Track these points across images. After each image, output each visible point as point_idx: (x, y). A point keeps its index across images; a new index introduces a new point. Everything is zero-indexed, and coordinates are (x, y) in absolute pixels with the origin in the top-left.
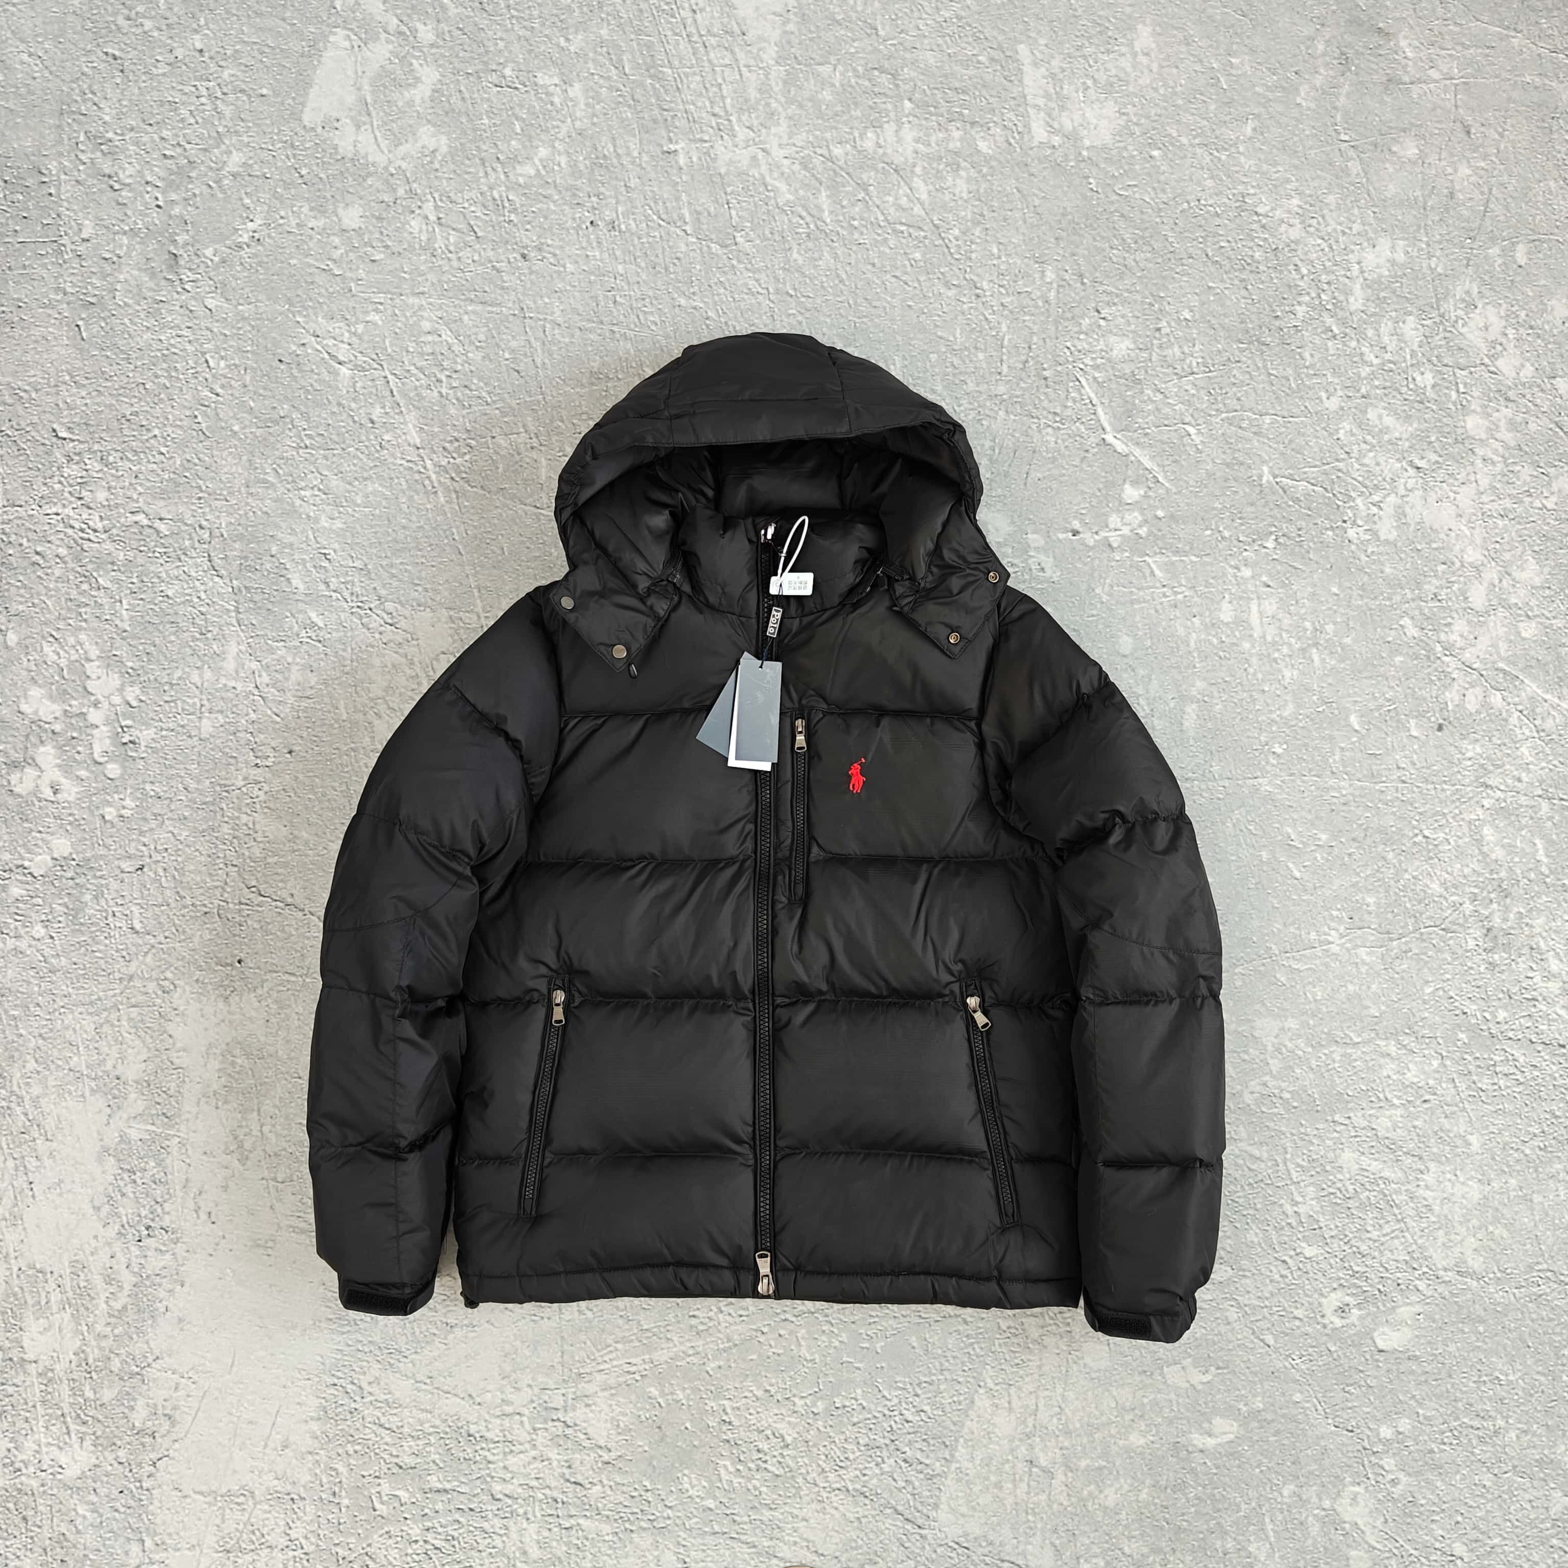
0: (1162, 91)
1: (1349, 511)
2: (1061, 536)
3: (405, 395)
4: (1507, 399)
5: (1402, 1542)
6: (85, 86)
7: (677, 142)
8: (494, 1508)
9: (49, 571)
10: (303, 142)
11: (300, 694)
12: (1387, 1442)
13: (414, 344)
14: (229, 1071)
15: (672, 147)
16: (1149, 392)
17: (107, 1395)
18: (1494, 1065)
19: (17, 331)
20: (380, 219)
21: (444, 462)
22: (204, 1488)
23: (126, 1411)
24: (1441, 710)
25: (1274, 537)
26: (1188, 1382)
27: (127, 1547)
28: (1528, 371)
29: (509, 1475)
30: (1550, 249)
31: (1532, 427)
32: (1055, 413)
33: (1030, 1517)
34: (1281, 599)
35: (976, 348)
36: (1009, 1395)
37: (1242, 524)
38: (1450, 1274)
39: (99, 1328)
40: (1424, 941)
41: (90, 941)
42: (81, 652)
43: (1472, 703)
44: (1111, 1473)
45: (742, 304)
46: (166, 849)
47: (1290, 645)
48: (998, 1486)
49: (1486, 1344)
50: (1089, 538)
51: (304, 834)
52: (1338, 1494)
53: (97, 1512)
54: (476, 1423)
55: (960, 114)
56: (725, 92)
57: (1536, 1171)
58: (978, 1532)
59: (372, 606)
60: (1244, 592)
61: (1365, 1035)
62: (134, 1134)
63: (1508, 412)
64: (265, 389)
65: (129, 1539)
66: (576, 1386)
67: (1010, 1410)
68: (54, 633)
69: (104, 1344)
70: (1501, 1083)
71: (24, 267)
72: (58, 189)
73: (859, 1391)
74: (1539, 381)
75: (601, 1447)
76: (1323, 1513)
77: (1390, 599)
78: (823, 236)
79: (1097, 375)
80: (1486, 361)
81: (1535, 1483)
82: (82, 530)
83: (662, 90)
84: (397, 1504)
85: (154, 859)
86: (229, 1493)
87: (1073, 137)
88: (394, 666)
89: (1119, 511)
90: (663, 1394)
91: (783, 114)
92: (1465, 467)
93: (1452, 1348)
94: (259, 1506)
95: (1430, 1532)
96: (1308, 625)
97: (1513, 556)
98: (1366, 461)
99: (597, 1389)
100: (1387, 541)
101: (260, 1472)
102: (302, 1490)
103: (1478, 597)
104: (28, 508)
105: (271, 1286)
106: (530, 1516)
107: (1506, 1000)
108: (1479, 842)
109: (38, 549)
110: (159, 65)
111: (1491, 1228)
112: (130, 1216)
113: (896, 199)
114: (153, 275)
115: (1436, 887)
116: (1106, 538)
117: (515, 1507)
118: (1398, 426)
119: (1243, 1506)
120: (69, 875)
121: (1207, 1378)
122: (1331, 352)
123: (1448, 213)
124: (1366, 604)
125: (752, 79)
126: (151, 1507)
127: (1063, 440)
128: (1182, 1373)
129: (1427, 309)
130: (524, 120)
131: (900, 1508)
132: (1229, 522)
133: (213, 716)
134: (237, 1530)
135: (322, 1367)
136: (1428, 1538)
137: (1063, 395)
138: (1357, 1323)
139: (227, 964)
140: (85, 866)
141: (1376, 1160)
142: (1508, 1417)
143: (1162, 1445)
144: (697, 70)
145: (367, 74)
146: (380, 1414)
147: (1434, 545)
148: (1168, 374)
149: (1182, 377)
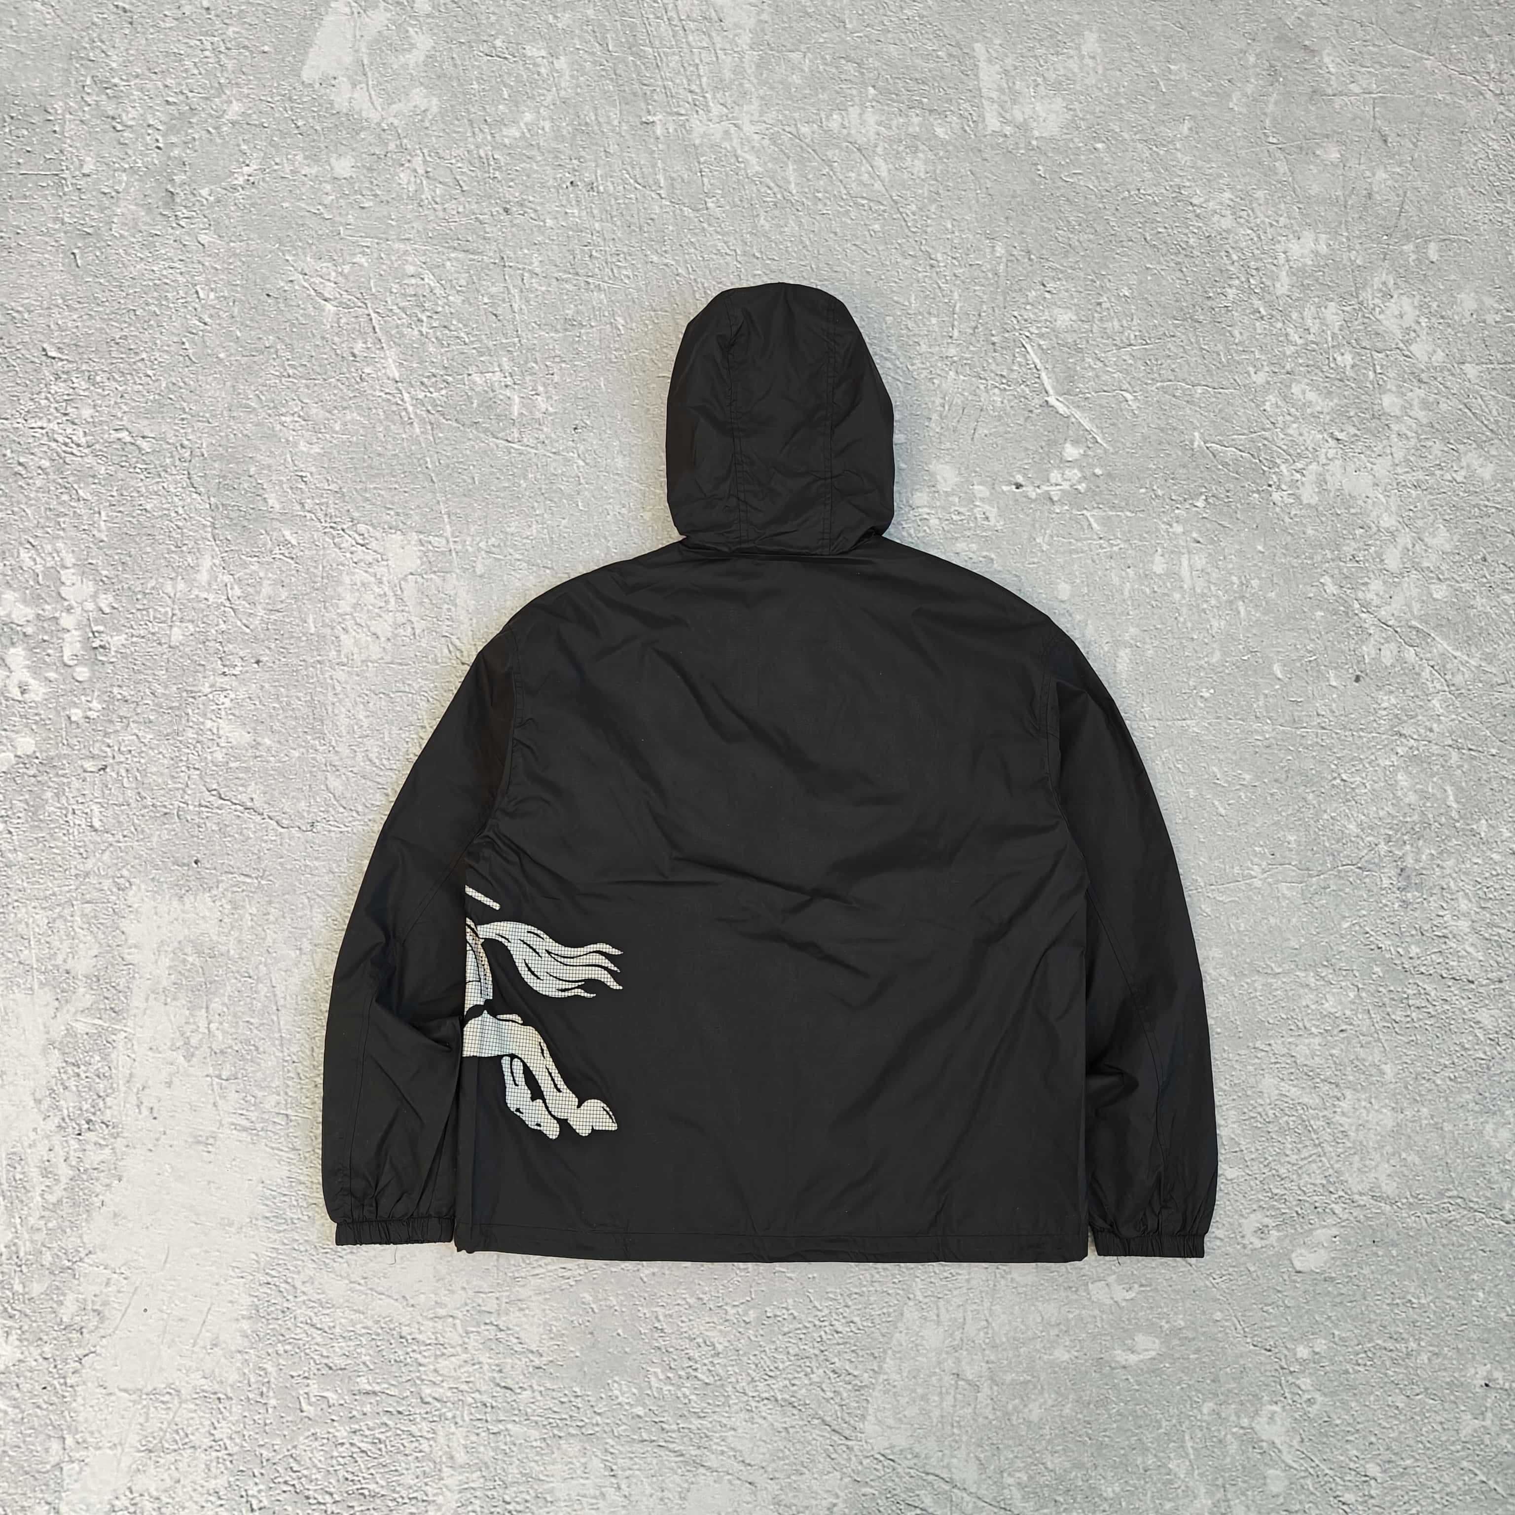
0: (1106, 91)
1: (1274, 476)
2: (1005, 488)
3: (387, 332)
4: (1420, 381)
5: (1317, 1462)
6: (95, 35)
7: (655, 115)
8: (423, 1411)
9: (31, 481)
10: (300, 97)
11: (270, 607)
12: (1303, 1362)
13: (397, 286)
14: (179, 969)
15: (651, 118)
16: (1090, 360)
17: (36, 1289)
18: (1407, 998)
19: (14, 256)
20: (370, 169)
21: (421, 396)
22: (129, 1386)
23: (55, 1305)
24: (1359, 662)
25: (1204, 497)
26: (1112, 1298)
27: (47, 1444)
28: (1440, 356)
29: (440, 1378)
30: (1460, 248)
31: (1443, 407)
32: (1002, 376)
33: (955, 1431)
34: (1210, 554)
35: (930, 313)
36: (938, 1309)
37: (1174, 484)
38: (1364, 1198)
39: (32, 1221)
40: (1343, 878)
41: (48, 837)
42: (57, 559)
43: (1387, 658)
44: (1035, 1387)
45: (711, 263)
46: (130, 751)
47: (1218, 597)
48: (924, 1398)
49: (1399, 1267)
50: (1032, 493)
51: (267, 741)
52: (1257, 1413)
53: (18, 1407)
54: (408, 1325)
55: (921, 102)
56: (701, 72)
57: (1447, 1100)
58: (904, 1444)
59: (345, 527)
60: (1175, 546)
61: (1285, 966)
62: (80, 1027)
63: (1421, 393)
64: (251, 320)
65: (50, 1437)
66: (510, 1290)
67: (938, 1323)
68: (31, 540)
69: (36, 1237)
70: (1414, 1015)
71: (25, 197)
72: (63, 126)
73: (790, 1301)
74: (1449, 366)
75: (532, 1352)
76: (1241, 1431)
77: (1312, 558)
78: (789, 205)
79: (1042, 343)
80: (1401, 345)
81: (1446, 1406)
82: (66, 444)
83: (643, 67)
84: (325, 1406)
85: (117, 760)
86: (155, 1392)
87: (1023, 128)
88: (363, 584)
89: (1060, 468)
90: (597, 1300)
91: (755, 95)
92: (1381, 441)
93: (1366, 1271)
94: (184, 1406)
95: (1345, 1452)
96: (1235, 579)
97: (1426, 523)
98: (1290, 431)
99: (531, 1293)
100: (1309, 504)
101: (188, 1371)
102: (229, 1389)
103: (1393, 561)
104: (14, 421)
105: (209, 1182)
106: (459, 1420)
107: (1419, 937)
108: (1392, 786)
109: (22, 460)
110: (166, 19)
111: (1404, 1155)
112: (71, 1109)
113: (859, 175)
114: (149, 210)
115: (1352, 827)
116: (1047, 492)
117: (444, 1410)
118: (1320, 401)
119: (1164, 1423)
120: (31, 772)
121: (1131, 1295)
122: (1259, 331)
123: (1366, 209)
124: (1289, 562)
125: (728, 61)
126: (74, 1404)
127: (1009, 401)
128: (1107, 1289)
129: (1347, 296)
130: (511, 87)
131: (828, 1419)
132: (1163, 482)
133: (184, 625)
134: (161, 1429)
135: (256, 1265)
136: (1342, 1458)
137: (1009, 359)
138: (1275, 1244)
139: (184, 865)
140: (48, 764)
141: (1295, 1086)
142: (1421, 1339)
143: (1086, 1361)
144: (676, 50)
145: (365, 37)
146: (312, 1314)
147: (1353, 511)
148: (1107, 345)
149: (1120, 348)
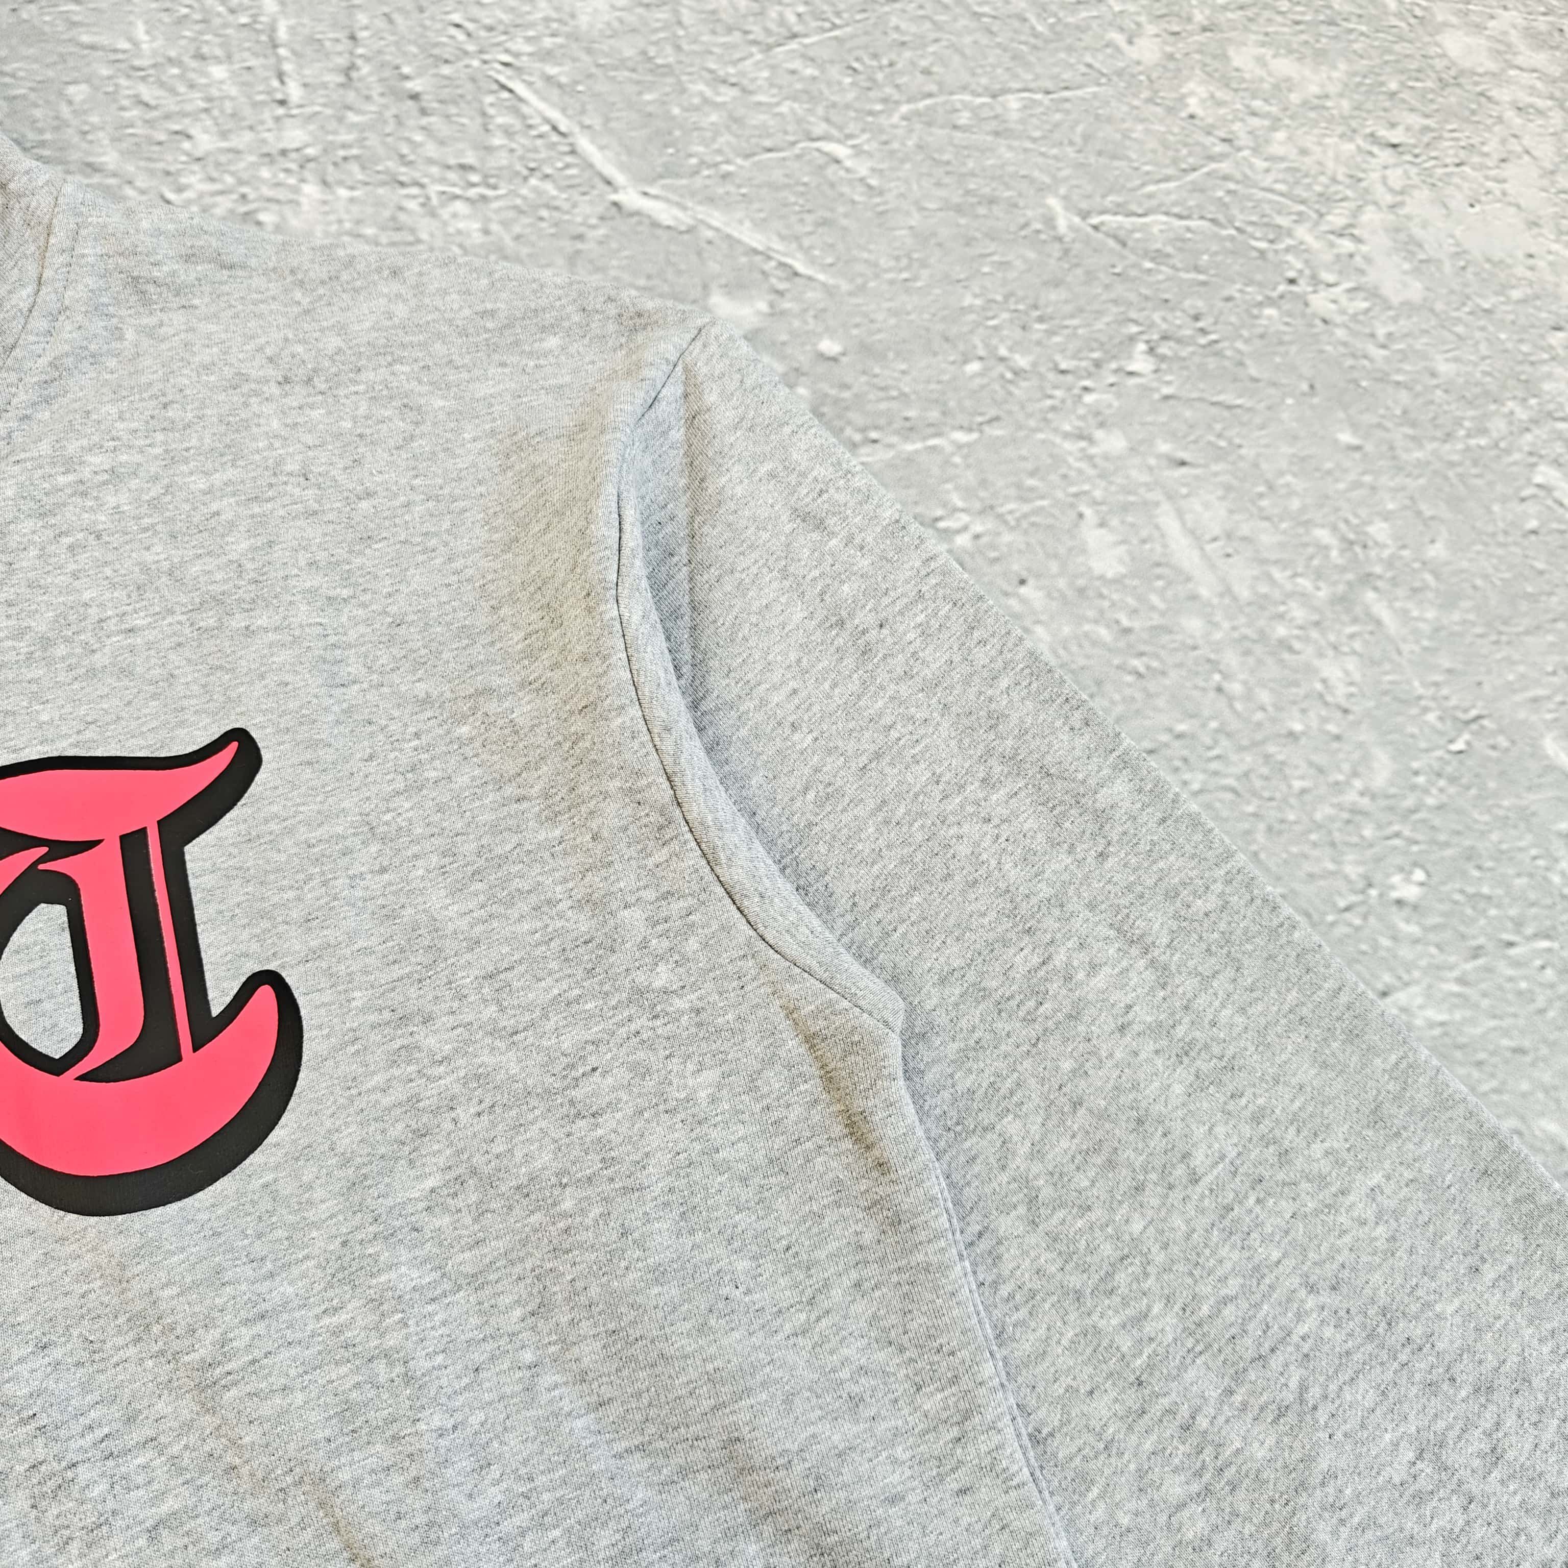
1: (1290, 258)
16: (701, 87)
25: (1142, 347)
32: (464, 167)
34: (1228, 488)
35: (200, 57)
37: (1051, 333)
47: (1303, 597)
60: (1126, 490)
77: (1483, 431)
79: (552, 70)
92: (1489, 129)
96: (1323, 535)
98: (1276, 149)
100: (1409, 308)
118: (1307, 73)
124: (1434, 452)
127: (505, 224)
132: (1018, 334)
137: (473, 124)
147: (1516, 294)
148: (734, 46)
149: (769, 48)
